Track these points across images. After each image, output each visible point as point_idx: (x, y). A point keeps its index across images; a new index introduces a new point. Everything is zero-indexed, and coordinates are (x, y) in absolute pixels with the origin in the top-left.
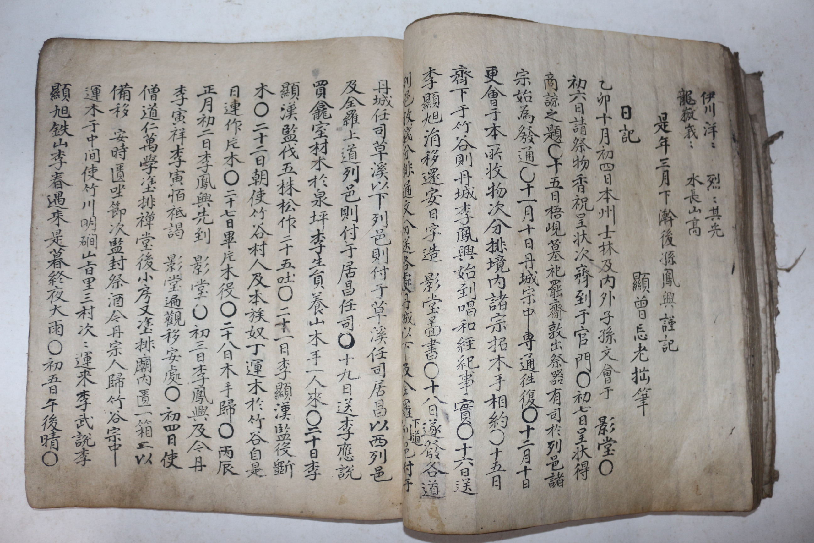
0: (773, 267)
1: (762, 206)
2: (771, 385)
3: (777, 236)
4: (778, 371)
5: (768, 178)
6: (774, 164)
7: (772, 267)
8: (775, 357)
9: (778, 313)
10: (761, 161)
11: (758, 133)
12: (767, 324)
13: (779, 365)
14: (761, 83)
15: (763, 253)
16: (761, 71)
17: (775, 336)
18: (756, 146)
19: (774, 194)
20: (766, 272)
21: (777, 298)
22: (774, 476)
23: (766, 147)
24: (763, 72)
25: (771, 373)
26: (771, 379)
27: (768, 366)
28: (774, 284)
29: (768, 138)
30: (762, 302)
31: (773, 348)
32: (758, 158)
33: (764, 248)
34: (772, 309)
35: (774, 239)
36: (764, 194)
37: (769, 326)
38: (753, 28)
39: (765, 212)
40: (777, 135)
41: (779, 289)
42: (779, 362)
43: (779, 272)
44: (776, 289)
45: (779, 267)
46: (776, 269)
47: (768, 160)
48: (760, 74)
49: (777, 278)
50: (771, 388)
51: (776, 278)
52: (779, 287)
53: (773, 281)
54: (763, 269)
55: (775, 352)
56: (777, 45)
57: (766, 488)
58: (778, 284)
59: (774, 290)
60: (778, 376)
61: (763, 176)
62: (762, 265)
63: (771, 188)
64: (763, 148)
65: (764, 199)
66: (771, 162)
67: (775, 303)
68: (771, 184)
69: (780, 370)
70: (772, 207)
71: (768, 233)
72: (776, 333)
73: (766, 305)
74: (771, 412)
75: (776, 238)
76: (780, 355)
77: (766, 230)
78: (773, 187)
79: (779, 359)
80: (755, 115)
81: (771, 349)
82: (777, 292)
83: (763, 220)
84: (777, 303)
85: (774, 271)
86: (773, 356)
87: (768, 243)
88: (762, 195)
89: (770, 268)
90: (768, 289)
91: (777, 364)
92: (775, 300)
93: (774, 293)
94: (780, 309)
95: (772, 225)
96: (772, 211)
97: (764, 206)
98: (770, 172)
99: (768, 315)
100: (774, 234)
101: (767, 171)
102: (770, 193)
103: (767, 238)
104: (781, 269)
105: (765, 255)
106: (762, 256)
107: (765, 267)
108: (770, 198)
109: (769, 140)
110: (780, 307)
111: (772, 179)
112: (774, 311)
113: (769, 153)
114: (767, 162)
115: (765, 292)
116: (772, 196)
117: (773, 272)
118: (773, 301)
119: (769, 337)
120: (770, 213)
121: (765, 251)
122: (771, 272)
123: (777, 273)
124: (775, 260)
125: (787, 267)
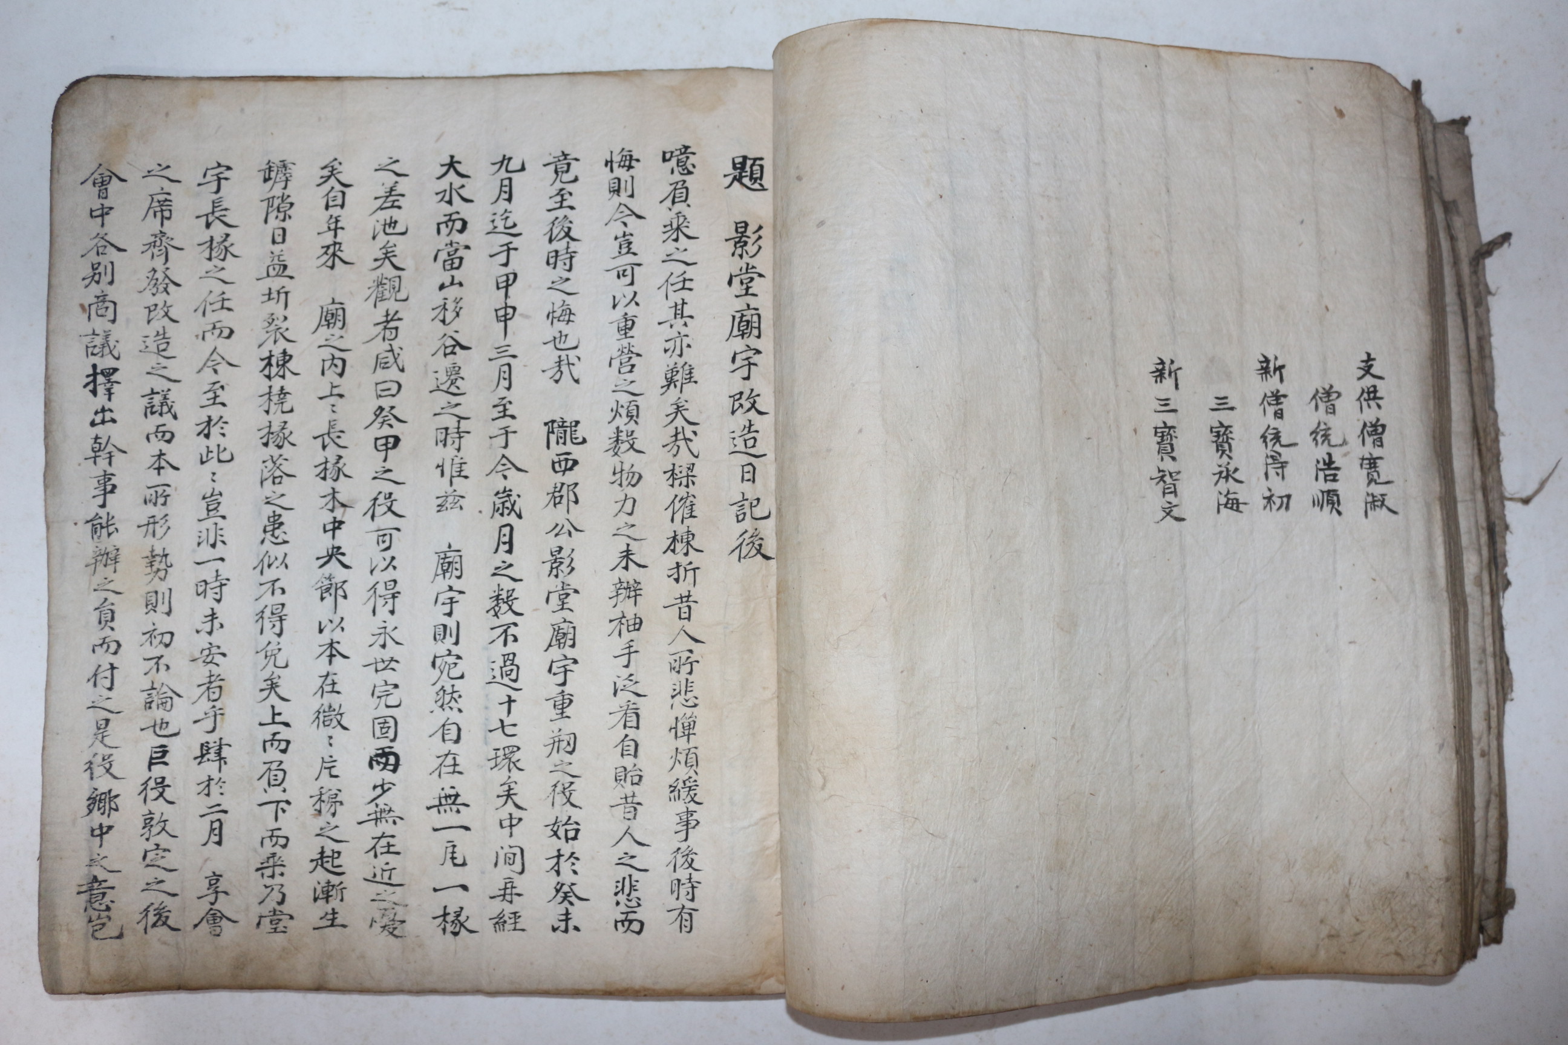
0: (1496, 496)
1: (1471, 379)
2: (1494, 724)
3: (1503, 434)
4: (1509, 697)
5: (1483, 323)
6: (1494, 295)
7: (1493, 496)
8: (1503, 670)
9: (1508, 584)
10: (1468, 290)
11: (1461, 236)
12: (1483, 608)
13: (1511, 686)
14: (1467, 138)
15: (1473, 469)
16: (1466, 116)
17: (1502, 629)
18: (1456, 262)
19: (1495, 353)
20: (1481, 506)
21: (1504, 556)
22: (1504, 901)
23: (1478, 264)
24: (1469, 118)
25: (1494, 702)
26: (1494, 713)
27: (1488, 688)
28: (1497, 529)
29: (1482, 246)
30: (1472, 564)
31: (1498, 653)
32: (1460, 285)
33: (1476, 458)
34: (1494, 576)
35: (1496, 440)
36: (1474, 355)
37: (1488, 609)
38: (1459, 31)
39: (1476, 389)
40: (1500, 240)
41: (1509, 538)
42: (1511, 679)
43: (1507, 503)
44: (1504, 537)
45: (1507, 495)
46: (1503, 498)
47: (1481, 287)
48: (1464, 121)
49: (1505, 515)
50: (1494, 731)
51: (1503, 517)
52: (1508, 533)
53: (1497, 522)
54: (1474, 500)
55: (1502, 659)
56: (1505, 62)
57: (1490, 925)
58: (1507, 527)
59: (1498, 539)
60: (1509, 707)
61: (1472, 320)
62: (1473, 493)
63: (1490, 343)
64: (1471, 264)
65: (1474, 365)
66: (1489, 293)
67: (1500, 566)
68: (1490, 335)
69: (1514, 695)
70: (1493, 379)
71: (1485, 430)
72: (1504, 623)
73: (1481, 571)
74: (1495, 777)
75: (1502, 439)
76: (1513, 666)
77: (1480, 425)
78: (1493, 340)
79: (1511, 673)
80: (1454, 202)
81: (1494, 655)
82: (1505, 543)
83: (1473, 406)
84: (1505, 564)
85: (1498, 503)
86: (1499, 667)
87: (1483, 448)
88: (1469, 357)
89: (1490, 498)
90: (1484, 538)
91: (1507, 684)
92: (1500, 560)
93: (1499, 546)
94: (1510, 577)
95: (1492, 415)
96: (1493, 387)
97: (1475, 377)
98: (1488, 311)
99: (1487, 589)
100: (1497, 431)
101: (1481, 310)
102: (1487, 351)
103: (1482, 441)
104: (1511, 499)
105: (1478, 474)
106: (1472, 475)
107: (1479, 496)
108: (1488, 363)
109: (1485, 248)
110: (1511, 572)
111: (1492, 324)
112: (1500, 579)
113: (1484, 276)
114: (1480, 292)
115: (1479, 545)
116: (1491, 358)
117: (1495, 506)
118: (1496, 562)
119: (1488, 632)
120: (1489, 391)
121: (1477, 466)
122: (1491, 505)
123: (1504, 506)
124: (1500, 481)
125: (1525, 494)
